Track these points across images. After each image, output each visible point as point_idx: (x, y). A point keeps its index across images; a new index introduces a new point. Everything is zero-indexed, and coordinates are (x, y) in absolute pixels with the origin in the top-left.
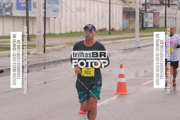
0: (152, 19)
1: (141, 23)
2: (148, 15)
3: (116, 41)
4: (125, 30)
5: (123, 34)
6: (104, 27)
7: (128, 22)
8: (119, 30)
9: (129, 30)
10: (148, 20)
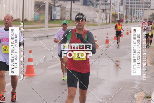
0: (59, 12)
1: (50, 15)
2: (56, 9)
3: (28, 30)
4: (36, 21)
5: (34, 24)
6: (18, 17)
7: (39, 14)
8: (31, 21)
9: (40, 21)
10: (57, 13)
